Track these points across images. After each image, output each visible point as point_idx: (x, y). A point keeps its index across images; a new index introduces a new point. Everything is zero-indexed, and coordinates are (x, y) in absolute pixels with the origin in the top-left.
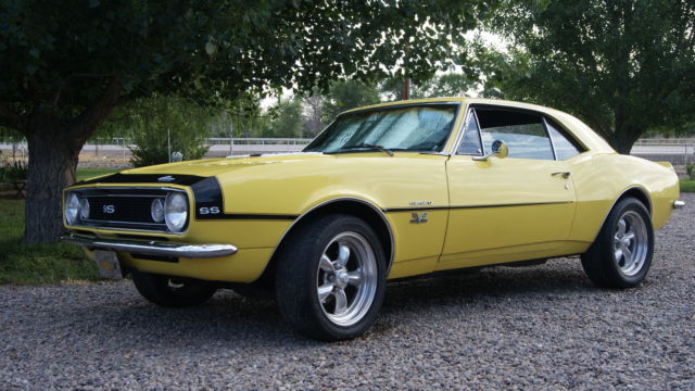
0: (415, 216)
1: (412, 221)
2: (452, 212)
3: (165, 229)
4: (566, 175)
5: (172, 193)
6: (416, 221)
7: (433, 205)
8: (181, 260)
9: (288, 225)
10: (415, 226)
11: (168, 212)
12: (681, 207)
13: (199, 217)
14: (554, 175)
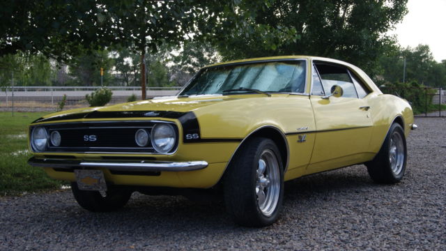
0: (300, 137)
1: (298, 141)
2: (318, 134)
3: (153, 151)
4: (367, 108)
5: (159, 124)
6: (301, 141)
7: (309, 130)
8: (162, 173)
9: (237, 145)
10: (300, 144)
11: (154, 138)
12: (415, 128)
13: (186, 141)
14: (361, 108)
